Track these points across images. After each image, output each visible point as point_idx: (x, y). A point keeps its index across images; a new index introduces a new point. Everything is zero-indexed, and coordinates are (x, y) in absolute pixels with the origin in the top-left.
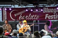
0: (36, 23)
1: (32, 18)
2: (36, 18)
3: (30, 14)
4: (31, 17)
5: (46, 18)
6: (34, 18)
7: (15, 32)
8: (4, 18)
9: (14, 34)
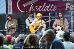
0: (53, 16)
1: (47, 9)
2: (53, 9)
3: (45, 4)
4: (47, 7)
5: (66, 9)
6: (51, 9)
7: (21, 38)
8: (8, 9)
9: (21, 39)
